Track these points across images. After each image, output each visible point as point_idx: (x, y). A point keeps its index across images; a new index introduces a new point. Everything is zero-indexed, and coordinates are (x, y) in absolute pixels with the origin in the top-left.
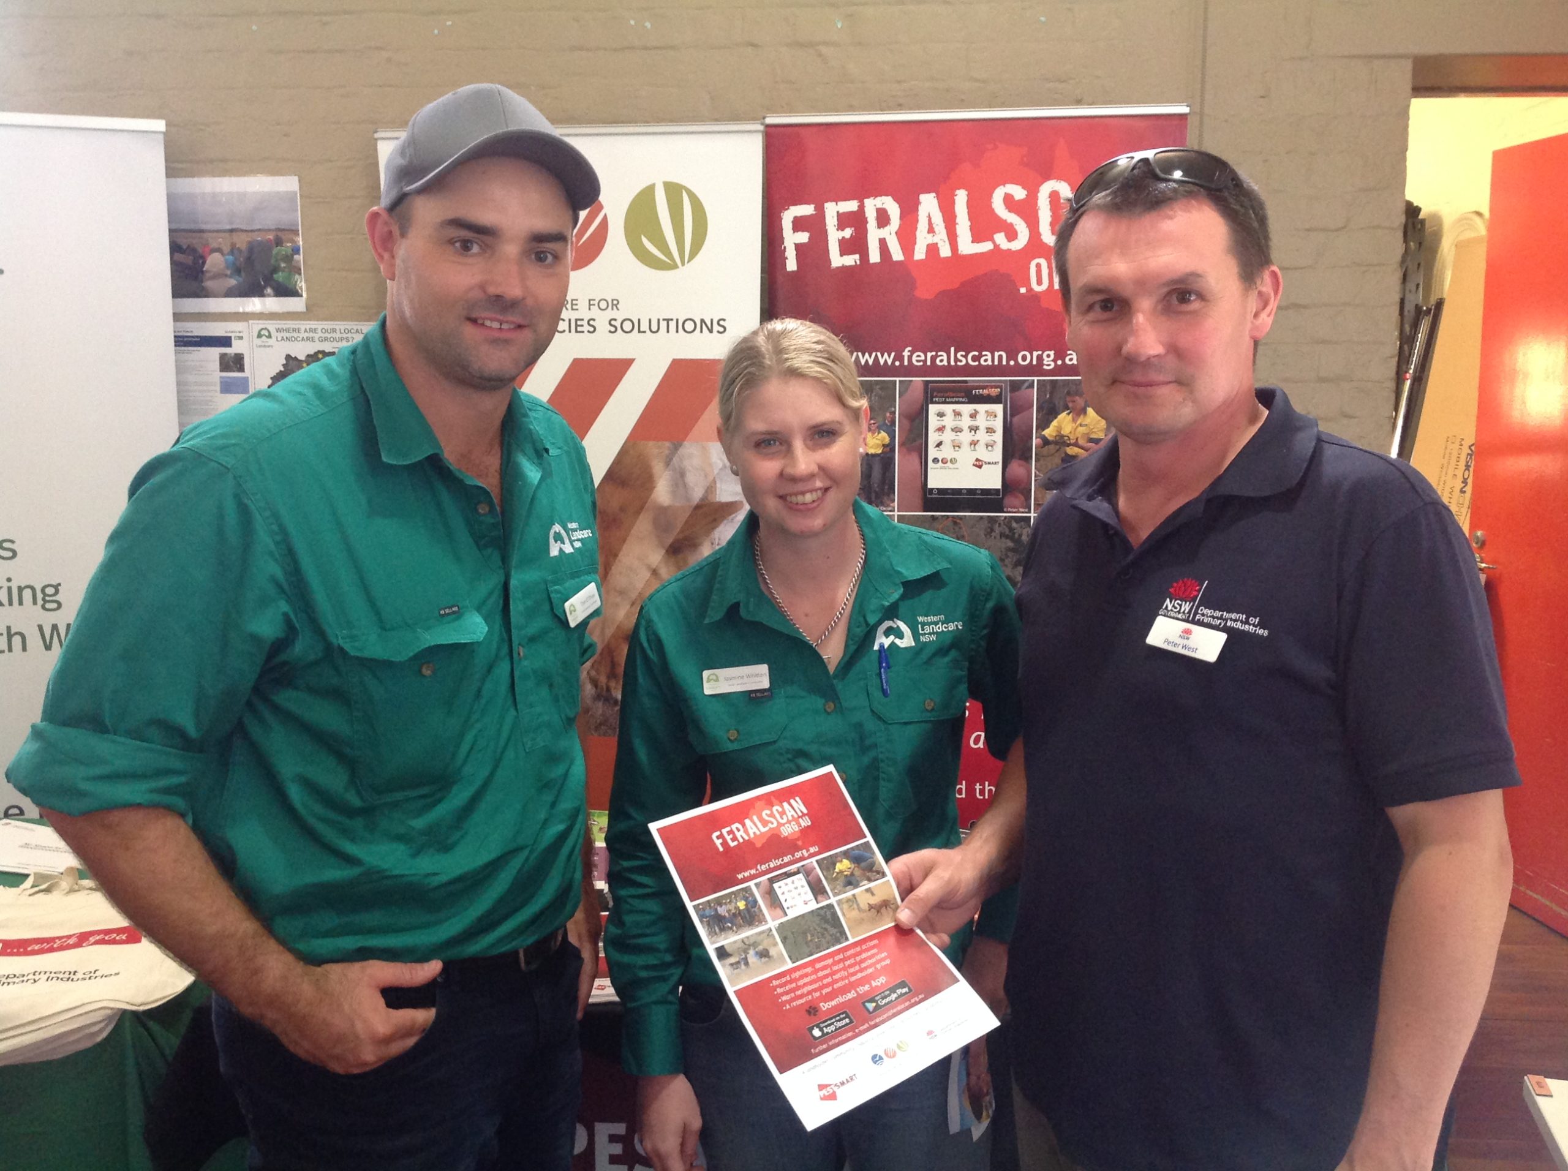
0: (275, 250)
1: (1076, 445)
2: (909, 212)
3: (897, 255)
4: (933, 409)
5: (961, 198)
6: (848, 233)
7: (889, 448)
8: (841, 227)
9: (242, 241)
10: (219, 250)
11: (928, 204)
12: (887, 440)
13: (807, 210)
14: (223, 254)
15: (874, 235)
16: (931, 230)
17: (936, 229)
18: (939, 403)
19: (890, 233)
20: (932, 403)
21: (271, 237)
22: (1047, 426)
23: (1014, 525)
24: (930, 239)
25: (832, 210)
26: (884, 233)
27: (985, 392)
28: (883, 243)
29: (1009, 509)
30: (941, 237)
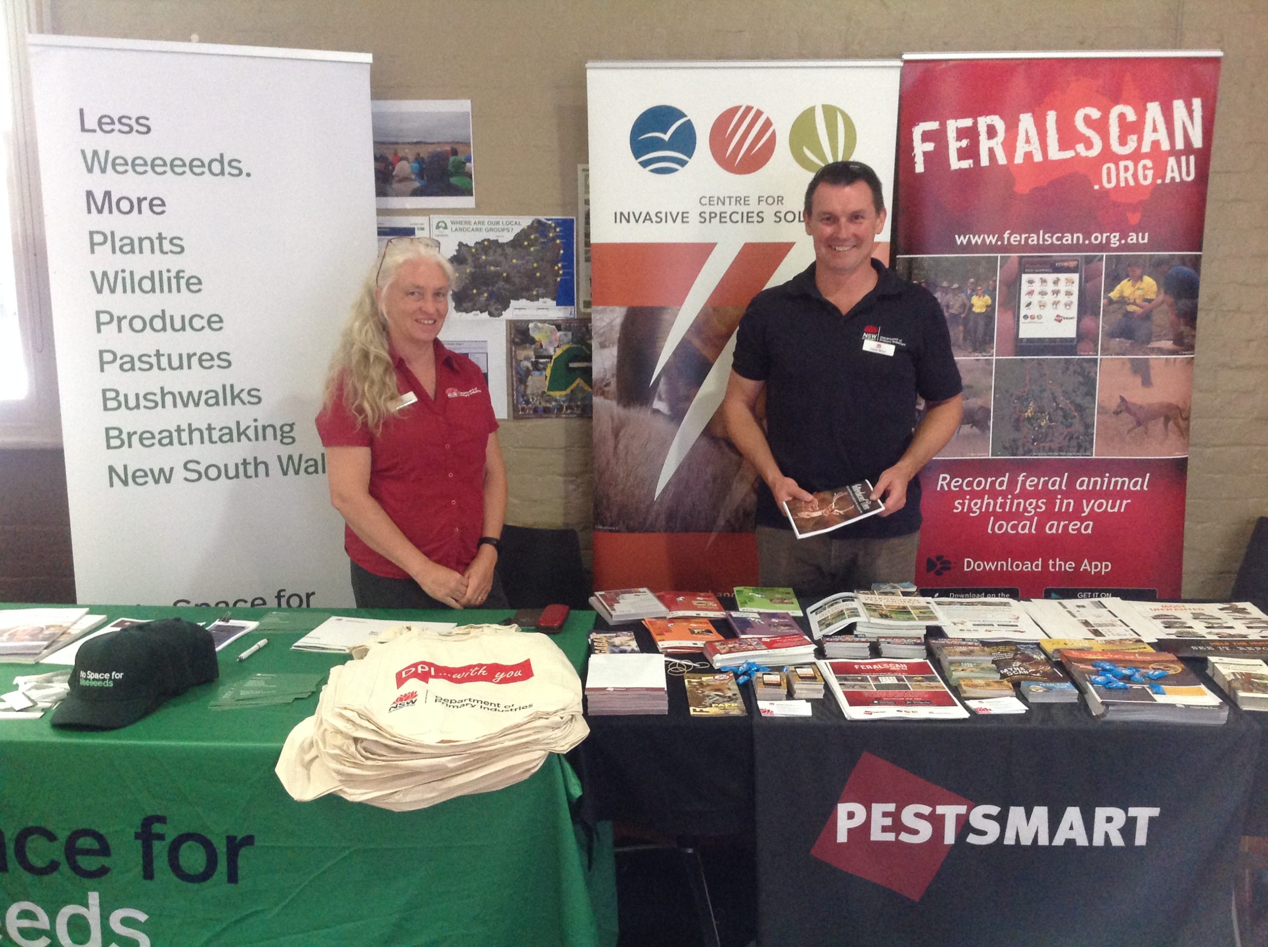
0: (452, 159)
1: (1134, 303)
2: (1012, 127)
3: (1002, 160)
4: (1025, 277)
5: (1051, 117)
6: (964, 143)
7: (991, 308)
8: (959, 138)
9: (425, 152)
10: (406, 159)
11: (1026, 121)
12: (989, 302)
13: (933, 125)
14: (409, 162)
15: (985, 144)
16: (1028, 141)
17: (1032, 141)
18: (1028, 273)
19: (997, 144)
20: (1025, 273)
21: (448, 148)
22: (1112, 290)
23: (1085, 365)
24: (1027, 148)
25: (952, 126)
26: (993, 143)
27: (1066, 264)
28: (991, 151)
29: (1082, 353)
30: (1035, 147)
